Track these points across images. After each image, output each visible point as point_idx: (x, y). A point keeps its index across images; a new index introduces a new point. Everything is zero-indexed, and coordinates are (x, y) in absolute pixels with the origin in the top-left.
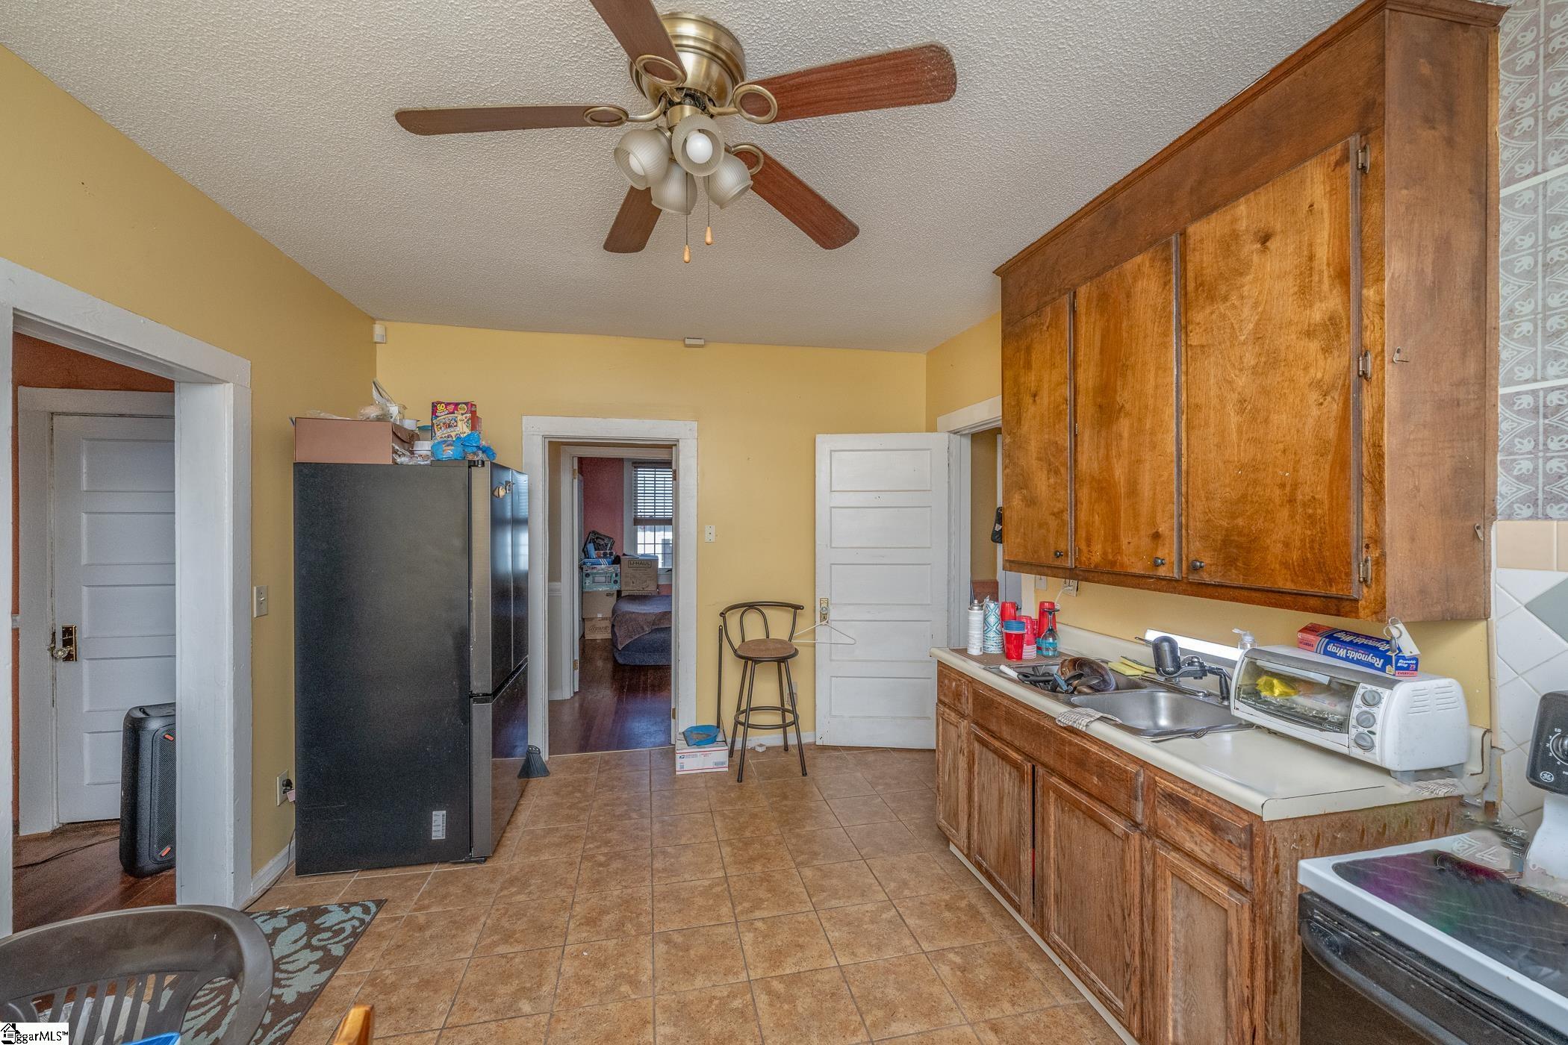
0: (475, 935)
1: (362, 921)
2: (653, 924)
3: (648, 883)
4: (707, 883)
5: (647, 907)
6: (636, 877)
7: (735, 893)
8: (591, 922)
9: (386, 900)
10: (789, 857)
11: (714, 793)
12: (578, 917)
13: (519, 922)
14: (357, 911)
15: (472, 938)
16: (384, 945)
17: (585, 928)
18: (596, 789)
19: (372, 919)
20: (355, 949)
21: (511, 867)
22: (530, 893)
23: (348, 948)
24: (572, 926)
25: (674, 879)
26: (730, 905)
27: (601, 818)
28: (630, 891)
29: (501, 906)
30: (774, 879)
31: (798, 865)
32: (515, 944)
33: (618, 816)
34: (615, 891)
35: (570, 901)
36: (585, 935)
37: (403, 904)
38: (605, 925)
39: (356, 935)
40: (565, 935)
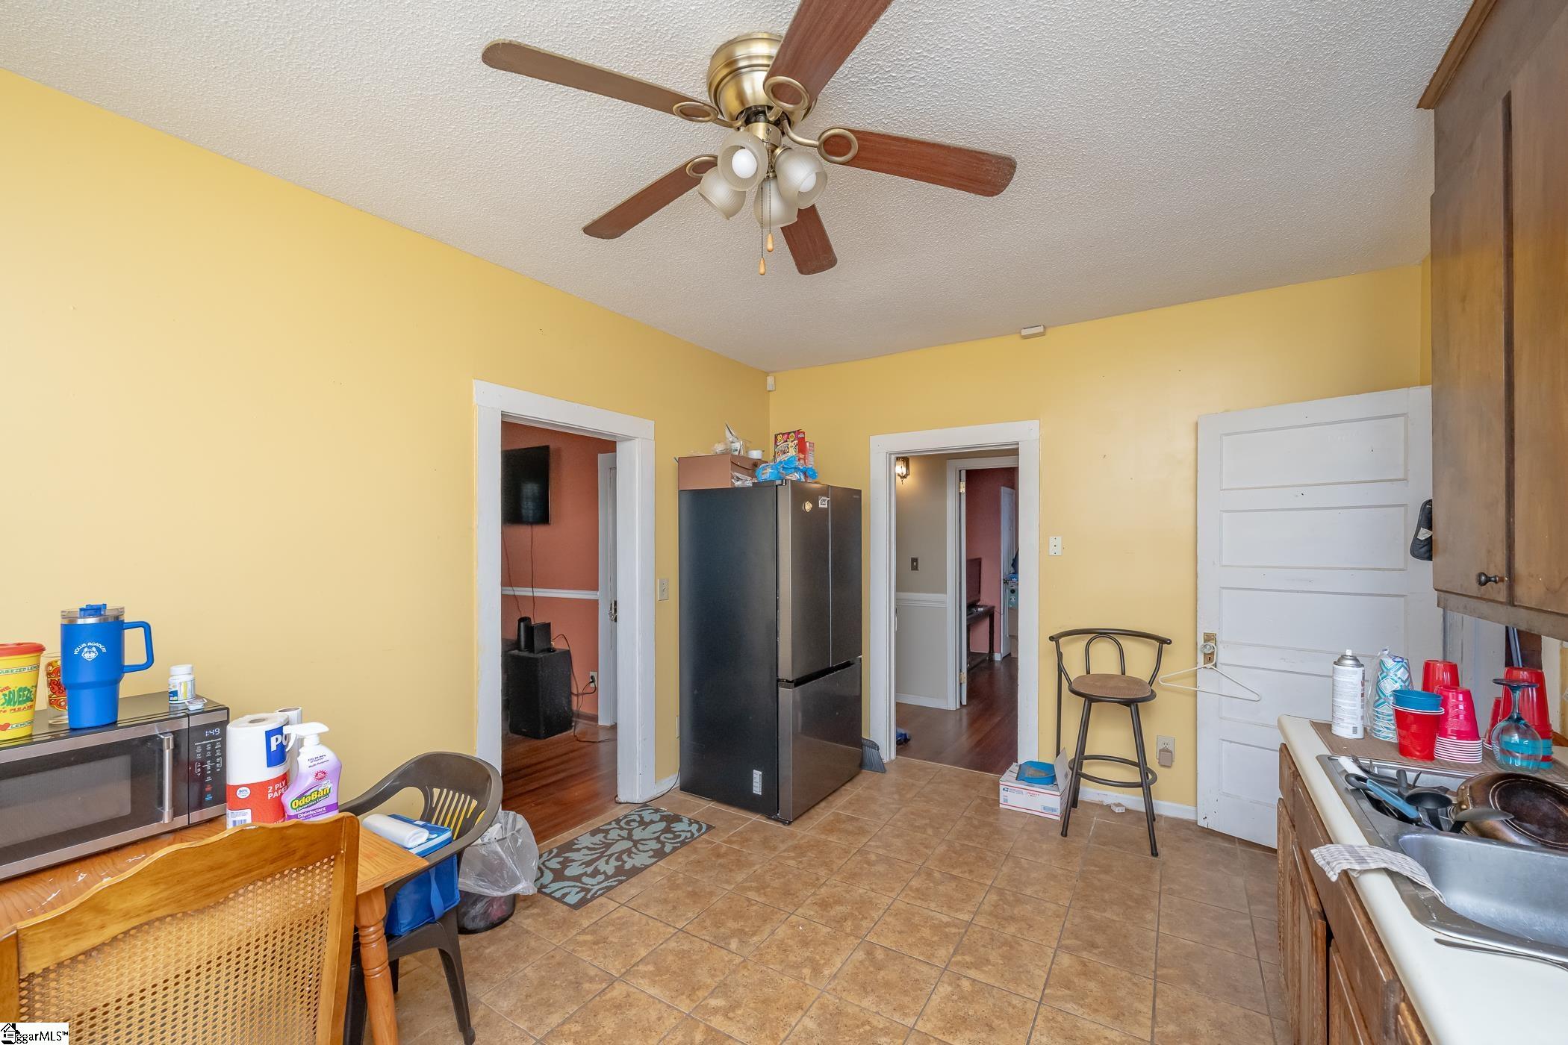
0: (744, 876)
1: (693, 835)
2: (869, 932)
3: (893, 895)
4: (945, 919)
5: (876, 915)
6: (888, 885)
7: (967, 942)
8: (824, 905)
9: (714, 827)
10: (1056, 935)
11: (1025, 837)
12: (818, 897)
13: (777, 881)
14: (695, 827)
15: (740, 877)
16: (693, 857)
17: (816, 907)
18: (915, 796)
19: (699, 836)
20: (677, 852)
21: (804, 837)
22: (801, 862)
23: (675, 849)
24: (809, 901)
25: (918, 903)
26: (952, 951)
27: (899, 823)
28: (873, 894)
29: (775, 863)
30: (1020, 948)
31: (1059, 947)
32: (762, 896)
33: (916, 827)
34: (861, 890)
35: (822, 881)
36: (812, 913)
37: (722, 834)
38: (832, 913)
39: (683, 843)
40: (798, 906)
